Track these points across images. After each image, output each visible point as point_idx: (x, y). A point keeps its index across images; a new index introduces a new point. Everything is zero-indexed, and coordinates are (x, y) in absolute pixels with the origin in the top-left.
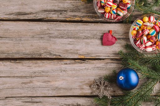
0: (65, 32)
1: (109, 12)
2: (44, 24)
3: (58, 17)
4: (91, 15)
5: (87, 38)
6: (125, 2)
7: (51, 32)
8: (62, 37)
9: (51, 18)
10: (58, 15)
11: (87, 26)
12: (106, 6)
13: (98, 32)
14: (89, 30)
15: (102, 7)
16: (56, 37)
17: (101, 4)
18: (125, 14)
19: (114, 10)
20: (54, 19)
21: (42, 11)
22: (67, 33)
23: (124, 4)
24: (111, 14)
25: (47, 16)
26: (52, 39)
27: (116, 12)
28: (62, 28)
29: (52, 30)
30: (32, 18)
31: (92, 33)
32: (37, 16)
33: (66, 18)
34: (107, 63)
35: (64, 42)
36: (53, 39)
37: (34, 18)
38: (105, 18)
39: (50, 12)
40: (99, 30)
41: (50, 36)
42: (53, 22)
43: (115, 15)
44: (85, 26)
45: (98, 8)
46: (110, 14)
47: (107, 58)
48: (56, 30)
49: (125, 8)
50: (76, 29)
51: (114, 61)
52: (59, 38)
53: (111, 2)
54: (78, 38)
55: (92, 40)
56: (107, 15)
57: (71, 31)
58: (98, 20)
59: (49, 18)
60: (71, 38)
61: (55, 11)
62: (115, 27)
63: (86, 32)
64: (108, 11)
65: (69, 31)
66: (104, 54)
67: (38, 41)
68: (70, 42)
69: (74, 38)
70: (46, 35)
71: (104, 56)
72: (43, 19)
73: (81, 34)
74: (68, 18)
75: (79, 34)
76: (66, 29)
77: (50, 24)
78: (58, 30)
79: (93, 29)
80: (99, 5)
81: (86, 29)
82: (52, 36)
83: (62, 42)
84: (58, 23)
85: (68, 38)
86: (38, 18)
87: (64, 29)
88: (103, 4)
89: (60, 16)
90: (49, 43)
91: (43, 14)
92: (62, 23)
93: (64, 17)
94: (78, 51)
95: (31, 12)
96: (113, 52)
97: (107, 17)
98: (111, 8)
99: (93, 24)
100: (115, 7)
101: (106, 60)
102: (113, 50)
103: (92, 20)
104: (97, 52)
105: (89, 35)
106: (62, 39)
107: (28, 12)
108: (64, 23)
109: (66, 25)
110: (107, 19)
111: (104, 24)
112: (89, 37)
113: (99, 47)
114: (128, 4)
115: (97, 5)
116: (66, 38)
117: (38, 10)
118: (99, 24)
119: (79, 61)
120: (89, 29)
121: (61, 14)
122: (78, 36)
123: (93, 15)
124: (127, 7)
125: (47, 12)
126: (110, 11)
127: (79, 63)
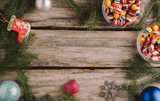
0: (73, 40)
1: (119, 19)
2: (51, 31)
3: (66, 24)
4: (100, 22)
5: (96, 46)
6: (134, 8)
7: (58, 40)
8: (70, 45)
9: (58, 25)
10: (66, 23)
11: (96, 34)
12: (115, 12)
13: (108, 40)
14: (98, 38)
15: (111, 14)
16: (64, 45)
17: (110, 10)
18: (134, 20)
19: (122, 16)
20: (62, 26)
21: (50, 19)
22: (75, 41)
23: (133, 11)
24: (121, 21)
25: (55, 24)
26: (59, 47)
27: (125, 19)
28: (70, 36)
29: (60, 38)
30: (39, 26)
31: (101, 41)
32: (44, 24)
33: (75, 25)
34: (118, 72)
35: (72, 50)
36: (61, 47)
37: (41, 26)
38: (115, 24)
39: (58, 20)
40: (108, 38)
41: (58, 44)
42: (60, 30)
43: (124, 22)
44: (94, 34)
45: (107, 14)
46: (119, 21)
47: (117, 66)
48: (64, 38)
49: (134, 14)
50: (85, 37)
51: (125, 70)
52: (67, 46)
53: (120, 8)
54: (87, 46)
55: (102, 48)
56: (116, 21)
57: (80, 39)
58: (107, 27)
59: (57, 26)
60: (79, 46)
61: (63, 18)
62: (124, 34)
63: (95, 40)
64: (117, 18)
65: (77, 38)
66: (114, 63)
67: (46, 50)
68: (79, 50)
69: (82, 46)
70: (53, 43)
71: (114, 65)
72: (51, 27)
73: (90, 42)
74: (76, 25)
75: (87, 41)
76: (74, 36)
77: (58, 32)
78: (66, 38)
79: (103, 37)
80: (108, 12)
81: (95, 37)
82: (60, 44)
83: (70, 50)
84: (66, 30)
85: (77, 46)
86: (45, 26)
87: (73, 37)
88: (111, 11)
89: (68, 23)
90: (57, 51)
91: (51, 22)
92: (70, 31)
93: (72, 25)
94: (87, 60)
95: (39, 19)
96: (123, 60)
97: (116, 23)
98: (120, 14)
99: (102, 32)
100: (124, 13)
101: (116, 69)
102: (123, 58)
103: (101, 27)
104: (107, 61)
105: (98, 43)
106: (70, 47)
107: (36, 20)
108: (72, 31)
109: (74, 33)
110: (116, 25)
111: (113, 32)
112: (98, 44)
113: (109, 55)
114: (138, 10)
115: (106, 12)
116: (74, 46)
117: (46, 18)
118: (108, 31)
119: (88, 70)
120: (97, 36)
121: (69, 21)
122: (87, 43)
123: (102, 22)
124: (136, 13)
125: (55, 20)
126: (119, 17)
127: (88, 72)
